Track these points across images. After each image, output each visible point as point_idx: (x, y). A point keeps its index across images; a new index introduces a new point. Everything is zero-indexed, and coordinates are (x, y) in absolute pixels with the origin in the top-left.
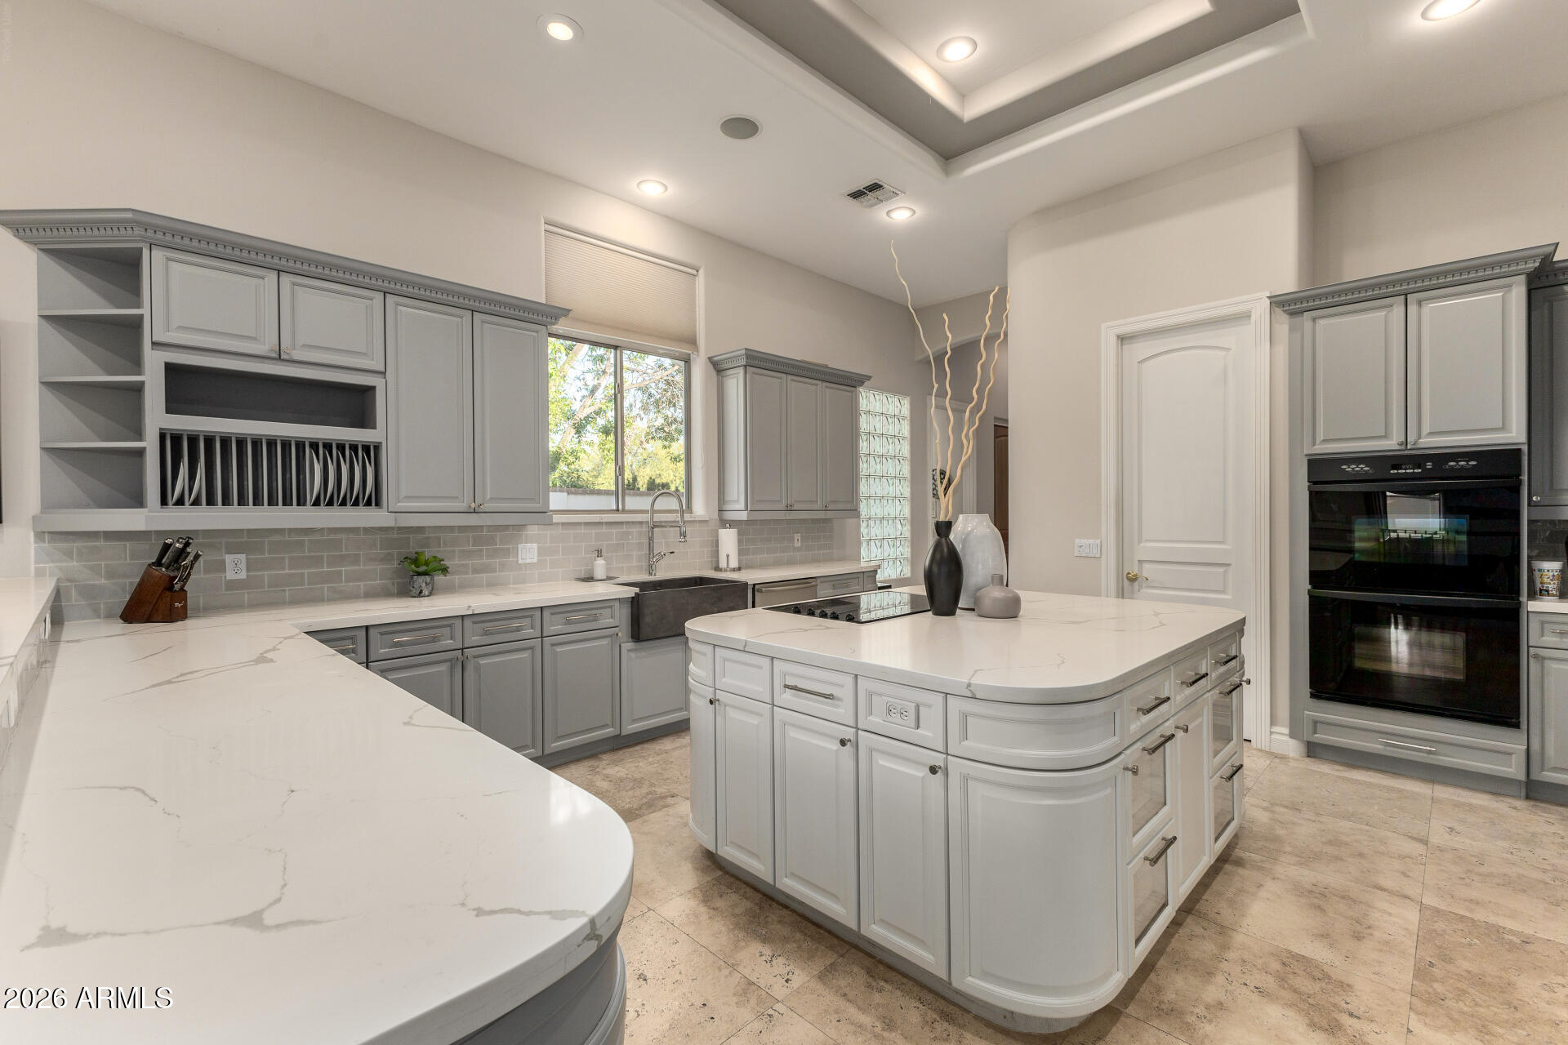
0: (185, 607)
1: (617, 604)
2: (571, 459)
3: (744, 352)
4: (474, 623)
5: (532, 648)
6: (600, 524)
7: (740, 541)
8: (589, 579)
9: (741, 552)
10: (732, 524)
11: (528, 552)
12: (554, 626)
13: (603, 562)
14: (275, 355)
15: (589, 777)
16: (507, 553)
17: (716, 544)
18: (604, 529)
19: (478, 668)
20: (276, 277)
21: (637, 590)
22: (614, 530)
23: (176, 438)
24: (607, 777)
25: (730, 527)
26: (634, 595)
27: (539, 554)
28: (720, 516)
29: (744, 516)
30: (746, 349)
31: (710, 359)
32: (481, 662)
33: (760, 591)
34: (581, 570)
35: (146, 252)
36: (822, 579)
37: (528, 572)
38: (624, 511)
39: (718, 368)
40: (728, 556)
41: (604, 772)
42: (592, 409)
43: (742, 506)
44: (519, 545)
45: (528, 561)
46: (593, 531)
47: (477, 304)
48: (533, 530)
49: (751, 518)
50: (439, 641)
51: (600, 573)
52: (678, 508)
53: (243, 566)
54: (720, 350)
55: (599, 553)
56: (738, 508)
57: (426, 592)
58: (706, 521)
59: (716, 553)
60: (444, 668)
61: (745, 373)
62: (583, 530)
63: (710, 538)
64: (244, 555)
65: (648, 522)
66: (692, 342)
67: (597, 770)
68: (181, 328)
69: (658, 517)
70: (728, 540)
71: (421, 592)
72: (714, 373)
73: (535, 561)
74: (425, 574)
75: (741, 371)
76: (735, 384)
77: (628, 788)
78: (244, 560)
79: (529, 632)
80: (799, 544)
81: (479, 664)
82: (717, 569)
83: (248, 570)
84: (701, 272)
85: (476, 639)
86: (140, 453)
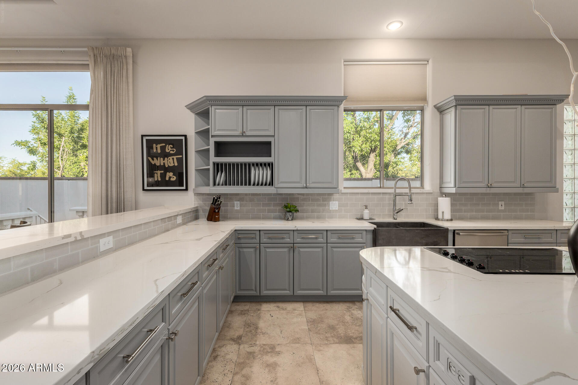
0: (219, 217)
1: (364, 233)
2: (395, 165)
3: (453, 98)
4: (298, 233)
5: (322, 247)
6: (368, 193)
7: (452, 205)
8: (361, 219)
9: (453, 211)
10: (447, 195)
11: (334, 205)
12: (333, 239)
13: (368, 211)
14: (241, 135)
15: (345, 312)
16: (325, 205)
17: (436, 205)
18: (370, 196)
19: (299, 252)
20: (242, 108)
21: (375, 226)
22: (376, 197)
23: (218, 164)
24: (352, 315)
25: (446, 196)
26: (373, 229)
27: (339, 206)
28: (440, 190)
29: (453, 191)
30: (455, 96)
31: (435, 106)
32: (301, 250)
33: (458, 234)
34: (359, 214)
35: (210, 108)
36: (513, 231)
37: (334, 214)
38: (383, 188)
39: (440, 110)
40: (443, 213)
41: (353, 312)
42: (405, 143)
43: (452, 185)
44: (330, 202)
45: (334, 209)
46: (365, 197)
47: (307, 103)
48: (336, 196)
49: (459, 192)
50: (285, 239)
51: (366, 216)
52: (408, 186)
53: (239, 205)
54: (440, 100)
55: (366, 207)
56: (450, 187)
57: (290, 219)
58: (431, 193)
59: (436, 210)
60: (286, 250)
61: (456, 109)
62: (359, 196)
63: (434, 202)
64: (239, 202)
65: (393, 193)
66: (424, 99)
67: (350, 310)
68: (219, 130)
69: (398, 191)
70: (445, 204)
71: (288, 219)
72: (438, 114)
73: (337, 209)
74: (290, 212)
75: (453, 109)
76: (450, 117)
77: (358, 324)
78: (239, 204)
79: (321, 240)
80: (503, 208)
81: (300, 251)
82: (437, 219)
83: (240, 207)
84: (430, 61)
85: (299, 240)
86: (208, 169)
